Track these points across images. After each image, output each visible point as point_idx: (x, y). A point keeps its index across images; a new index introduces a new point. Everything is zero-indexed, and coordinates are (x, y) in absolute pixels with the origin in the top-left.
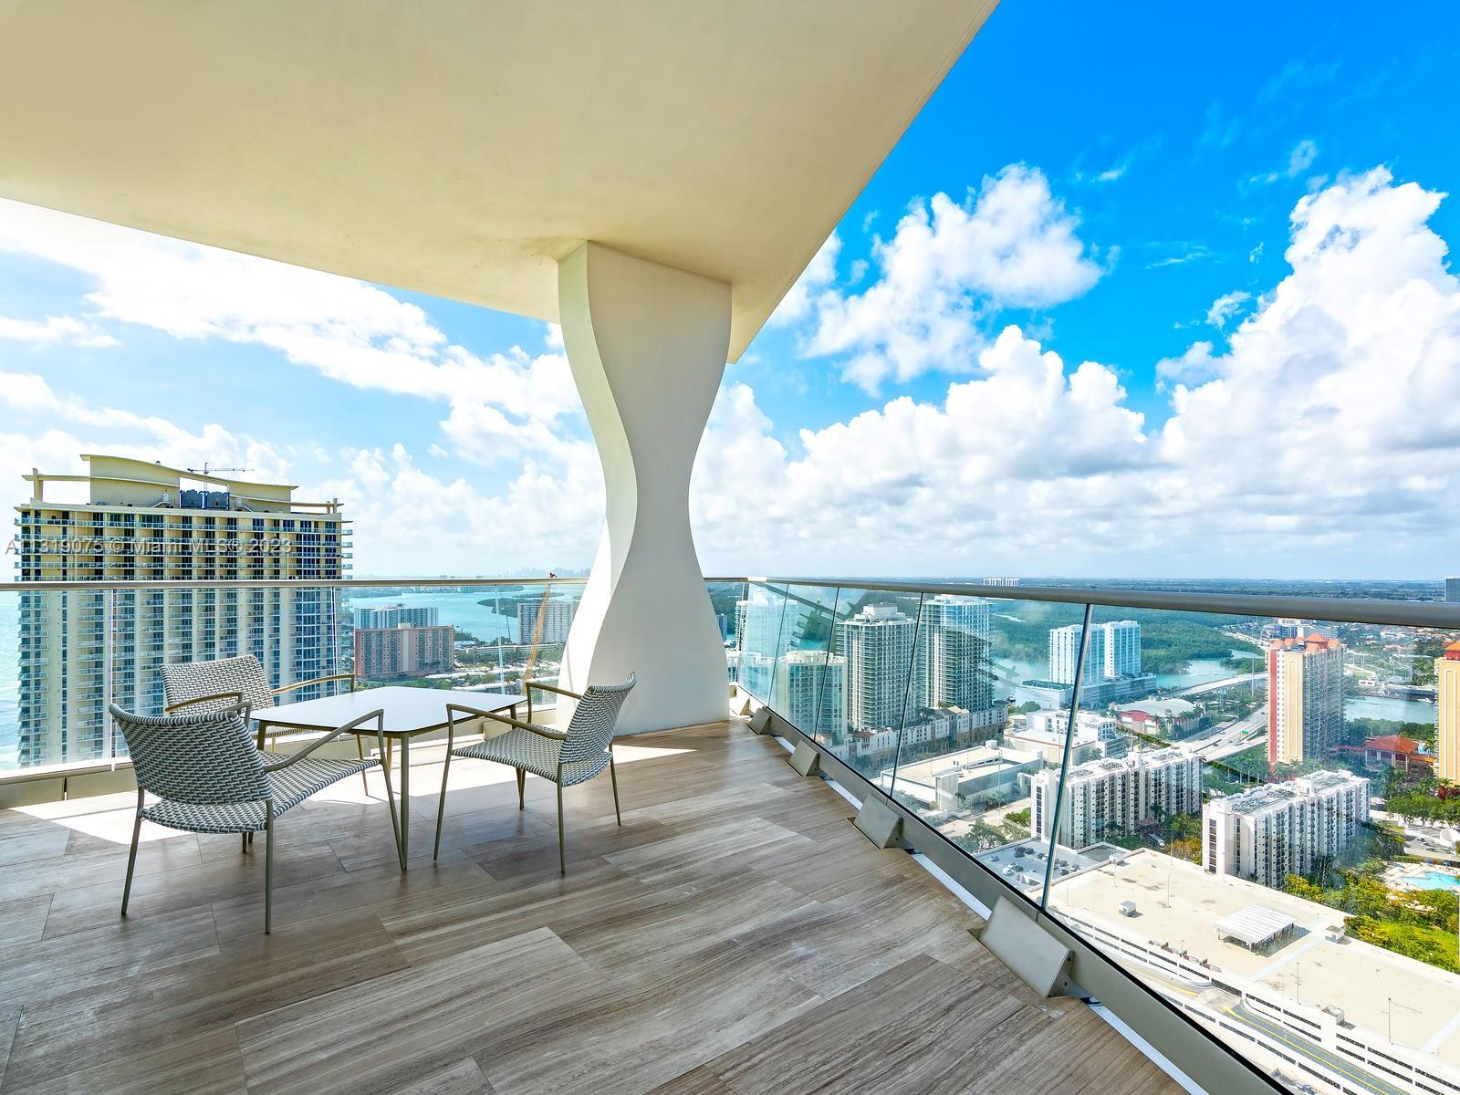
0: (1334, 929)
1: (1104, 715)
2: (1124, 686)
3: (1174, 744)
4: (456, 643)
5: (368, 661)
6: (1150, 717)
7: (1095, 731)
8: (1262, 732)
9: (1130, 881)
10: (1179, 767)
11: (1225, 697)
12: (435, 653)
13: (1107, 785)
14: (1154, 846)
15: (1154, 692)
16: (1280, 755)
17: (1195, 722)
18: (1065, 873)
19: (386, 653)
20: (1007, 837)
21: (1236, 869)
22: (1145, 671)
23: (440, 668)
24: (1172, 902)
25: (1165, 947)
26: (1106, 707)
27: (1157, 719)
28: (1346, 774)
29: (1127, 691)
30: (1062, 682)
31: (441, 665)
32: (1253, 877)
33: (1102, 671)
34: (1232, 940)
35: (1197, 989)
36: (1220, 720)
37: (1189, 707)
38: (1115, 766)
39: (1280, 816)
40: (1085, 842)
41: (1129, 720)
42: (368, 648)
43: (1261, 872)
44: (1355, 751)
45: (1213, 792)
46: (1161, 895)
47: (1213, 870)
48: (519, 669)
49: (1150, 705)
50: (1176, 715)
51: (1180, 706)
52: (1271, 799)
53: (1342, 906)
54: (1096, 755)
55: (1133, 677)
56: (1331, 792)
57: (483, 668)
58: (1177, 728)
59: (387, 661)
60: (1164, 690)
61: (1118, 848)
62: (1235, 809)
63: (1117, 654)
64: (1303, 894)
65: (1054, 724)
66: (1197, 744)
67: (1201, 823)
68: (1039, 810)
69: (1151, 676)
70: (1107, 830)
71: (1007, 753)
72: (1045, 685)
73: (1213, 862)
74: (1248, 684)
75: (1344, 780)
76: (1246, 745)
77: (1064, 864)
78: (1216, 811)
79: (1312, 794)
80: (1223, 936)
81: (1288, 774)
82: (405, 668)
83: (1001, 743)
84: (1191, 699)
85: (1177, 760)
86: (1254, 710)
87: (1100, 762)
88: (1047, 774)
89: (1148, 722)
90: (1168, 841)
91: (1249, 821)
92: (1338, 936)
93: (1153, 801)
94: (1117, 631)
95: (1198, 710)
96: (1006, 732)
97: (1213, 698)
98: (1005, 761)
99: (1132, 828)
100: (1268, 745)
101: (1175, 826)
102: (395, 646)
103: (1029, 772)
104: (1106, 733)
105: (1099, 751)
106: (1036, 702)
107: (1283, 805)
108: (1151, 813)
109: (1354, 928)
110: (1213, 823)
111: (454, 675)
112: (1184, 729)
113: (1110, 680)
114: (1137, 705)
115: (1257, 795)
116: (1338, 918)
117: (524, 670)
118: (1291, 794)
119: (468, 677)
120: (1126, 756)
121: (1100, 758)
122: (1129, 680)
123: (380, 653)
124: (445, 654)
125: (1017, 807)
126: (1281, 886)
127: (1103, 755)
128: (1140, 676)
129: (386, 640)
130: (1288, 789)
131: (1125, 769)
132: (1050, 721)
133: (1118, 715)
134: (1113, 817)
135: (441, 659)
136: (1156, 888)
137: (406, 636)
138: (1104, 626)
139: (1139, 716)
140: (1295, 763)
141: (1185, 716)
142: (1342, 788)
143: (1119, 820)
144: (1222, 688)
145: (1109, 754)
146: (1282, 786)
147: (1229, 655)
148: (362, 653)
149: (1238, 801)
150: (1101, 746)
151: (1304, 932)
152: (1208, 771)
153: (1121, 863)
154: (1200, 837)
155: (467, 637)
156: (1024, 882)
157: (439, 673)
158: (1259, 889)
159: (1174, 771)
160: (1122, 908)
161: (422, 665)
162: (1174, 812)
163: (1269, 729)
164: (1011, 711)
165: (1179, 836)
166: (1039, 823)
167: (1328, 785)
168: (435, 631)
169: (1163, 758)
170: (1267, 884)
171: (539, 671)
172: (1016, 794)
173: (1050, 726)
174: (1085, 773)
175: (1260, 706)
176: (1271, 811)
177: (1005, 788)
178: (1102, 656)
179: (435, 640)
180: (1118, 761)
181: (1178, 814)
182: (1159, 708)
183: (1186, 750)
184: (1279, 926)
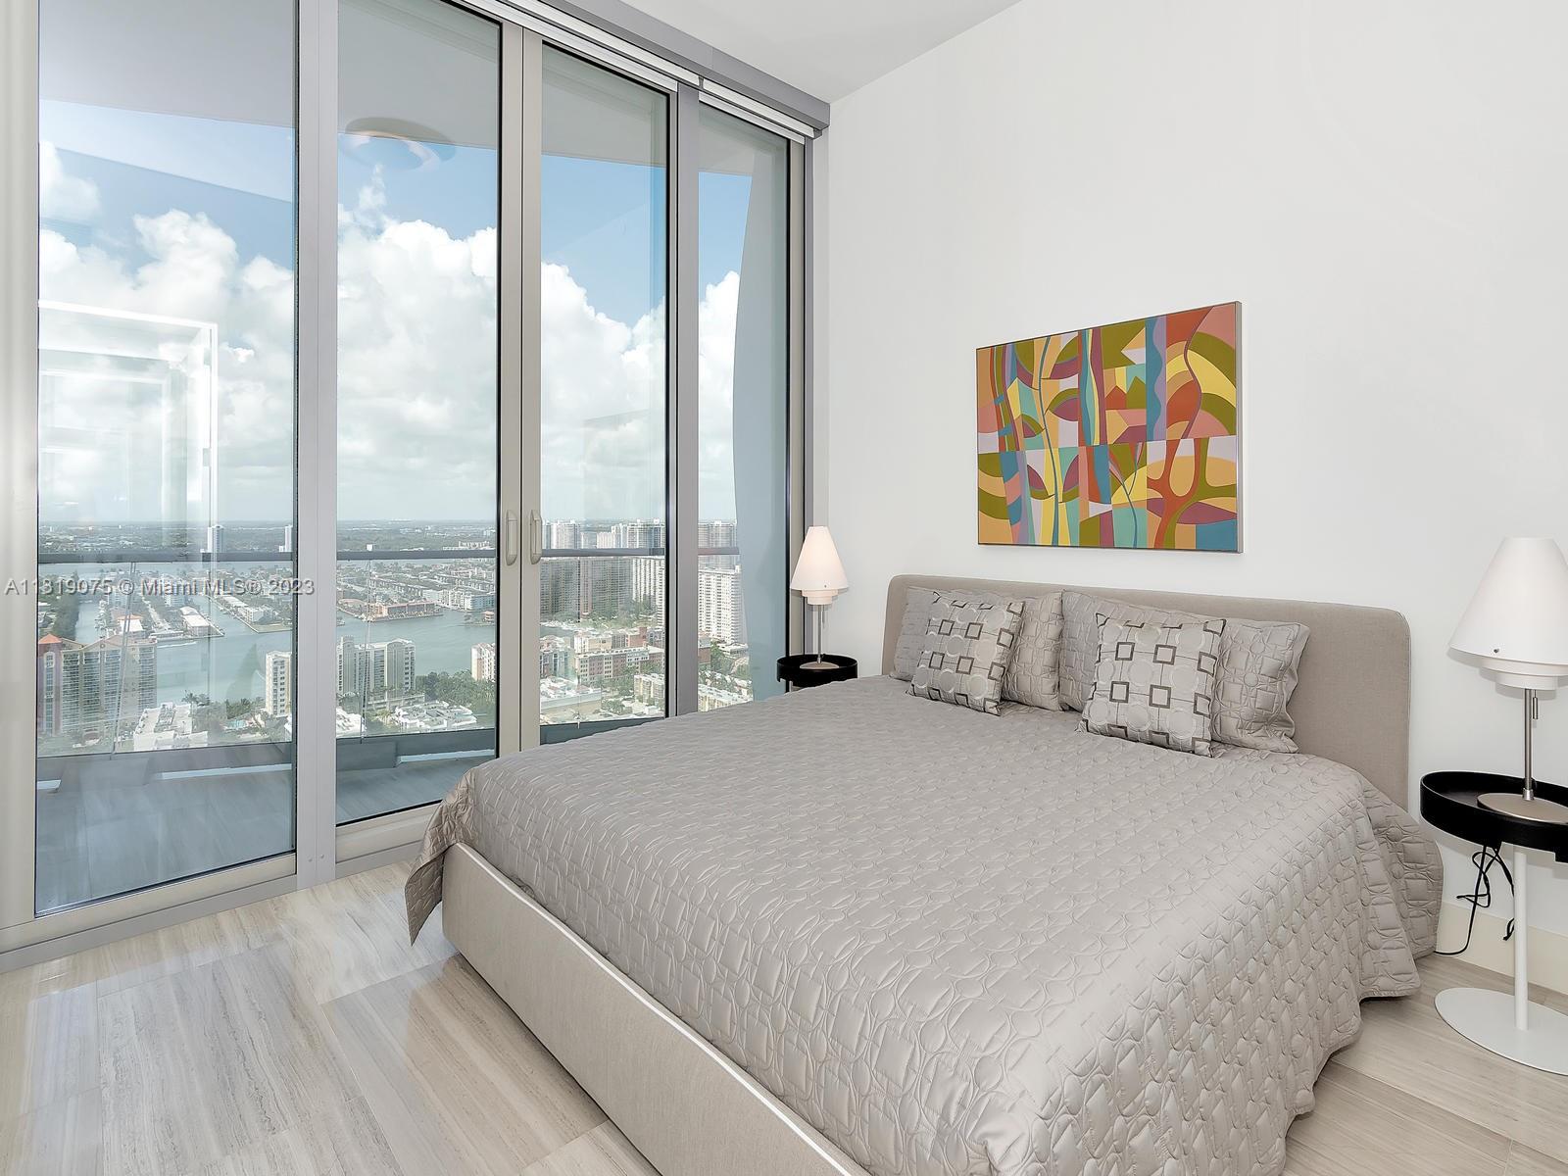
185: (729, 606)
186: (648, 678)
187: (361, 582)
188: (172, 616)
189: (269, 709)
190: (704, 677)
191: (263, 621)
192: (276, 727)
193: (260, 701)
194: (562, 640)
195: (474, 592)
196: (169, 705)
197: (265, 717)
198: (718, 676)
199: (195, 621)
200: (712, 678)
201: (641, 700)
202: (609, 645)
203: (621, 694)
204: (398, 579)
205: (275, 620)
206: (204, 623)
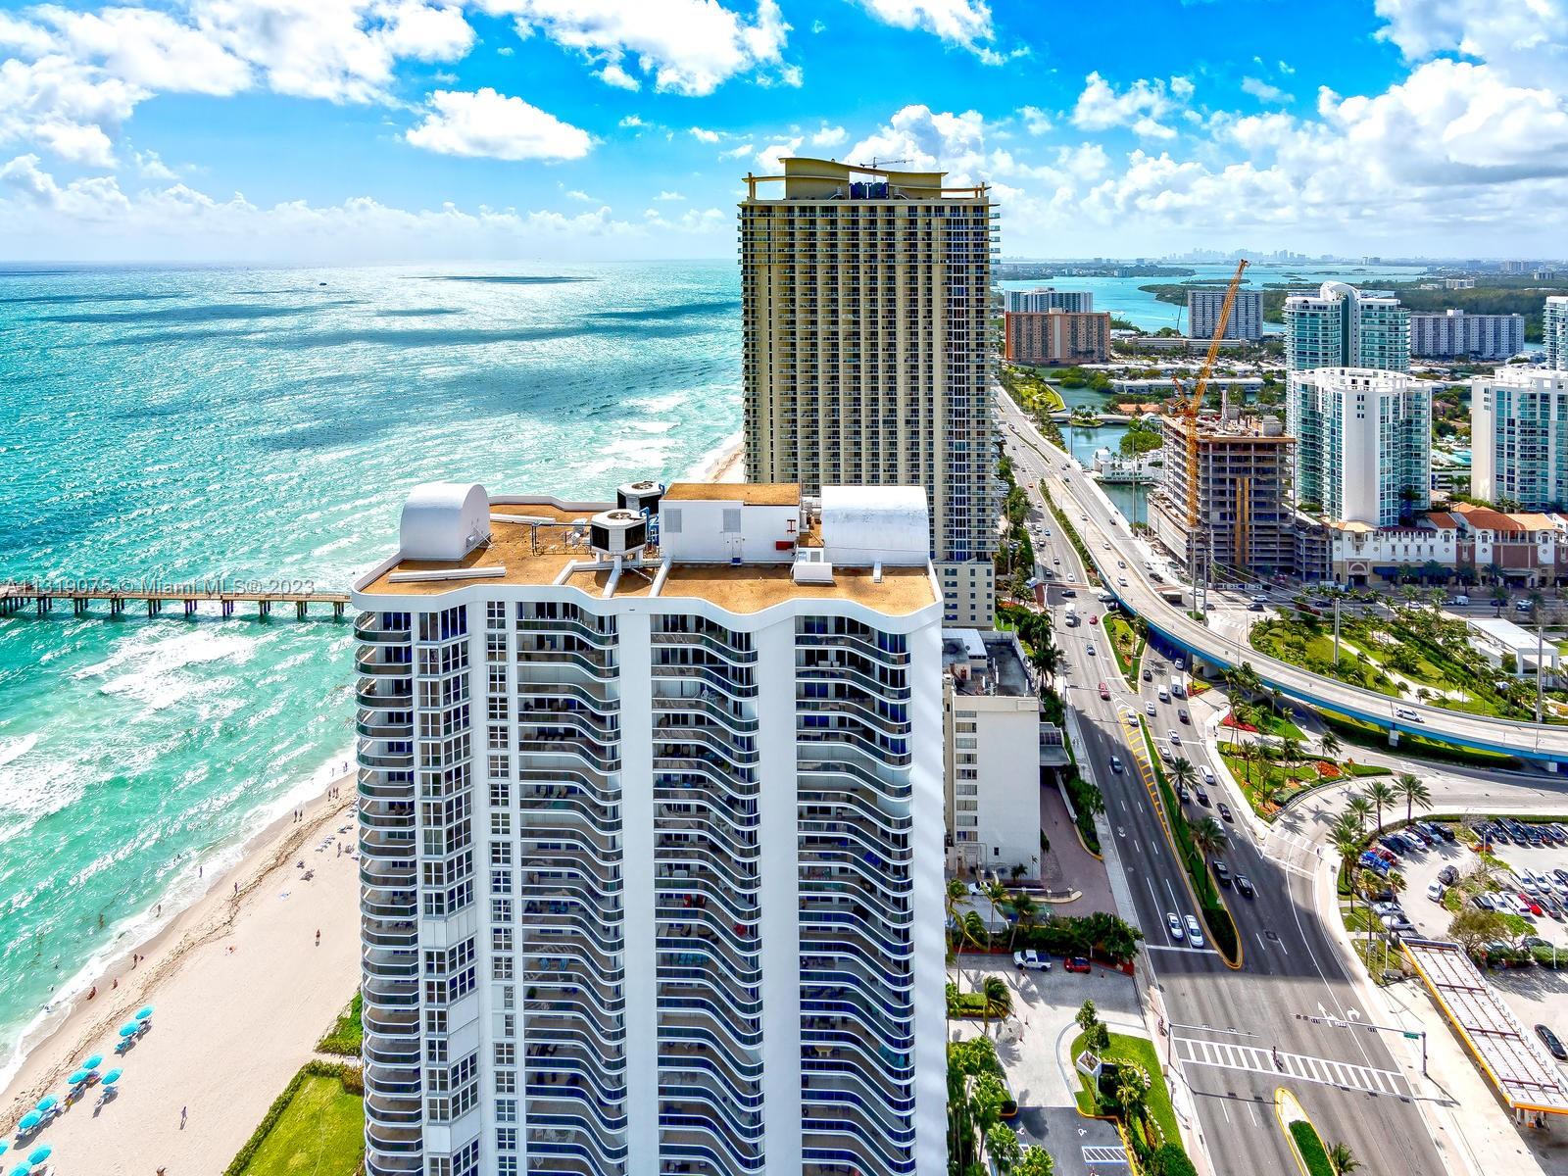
4: (1112, 332)
5: (1018, 344)
12: (1088, 341)
19: (1037, 337)
23: (1095, 357)
31: (1096, 354)
42: (1018, 331)
48: (1192, 367)
57: (1145, 362)
59: (1038, 345)
82: (1057, 355)
102: (1045, 330)
111: (1111, 367)
117: (1197, 367)
119: (1127, 370)
123: (1030, 337)
124: (1101, 342)
129: (1037, 324)
135: (1096, 348)
137: (1057, 320)
148: (1013, 334)
155: (1127, 327)
157: (1093, 362)
161: (1076, 353)
168: (1089, 317)
171: (1216, 371)
179: (1089, 328)
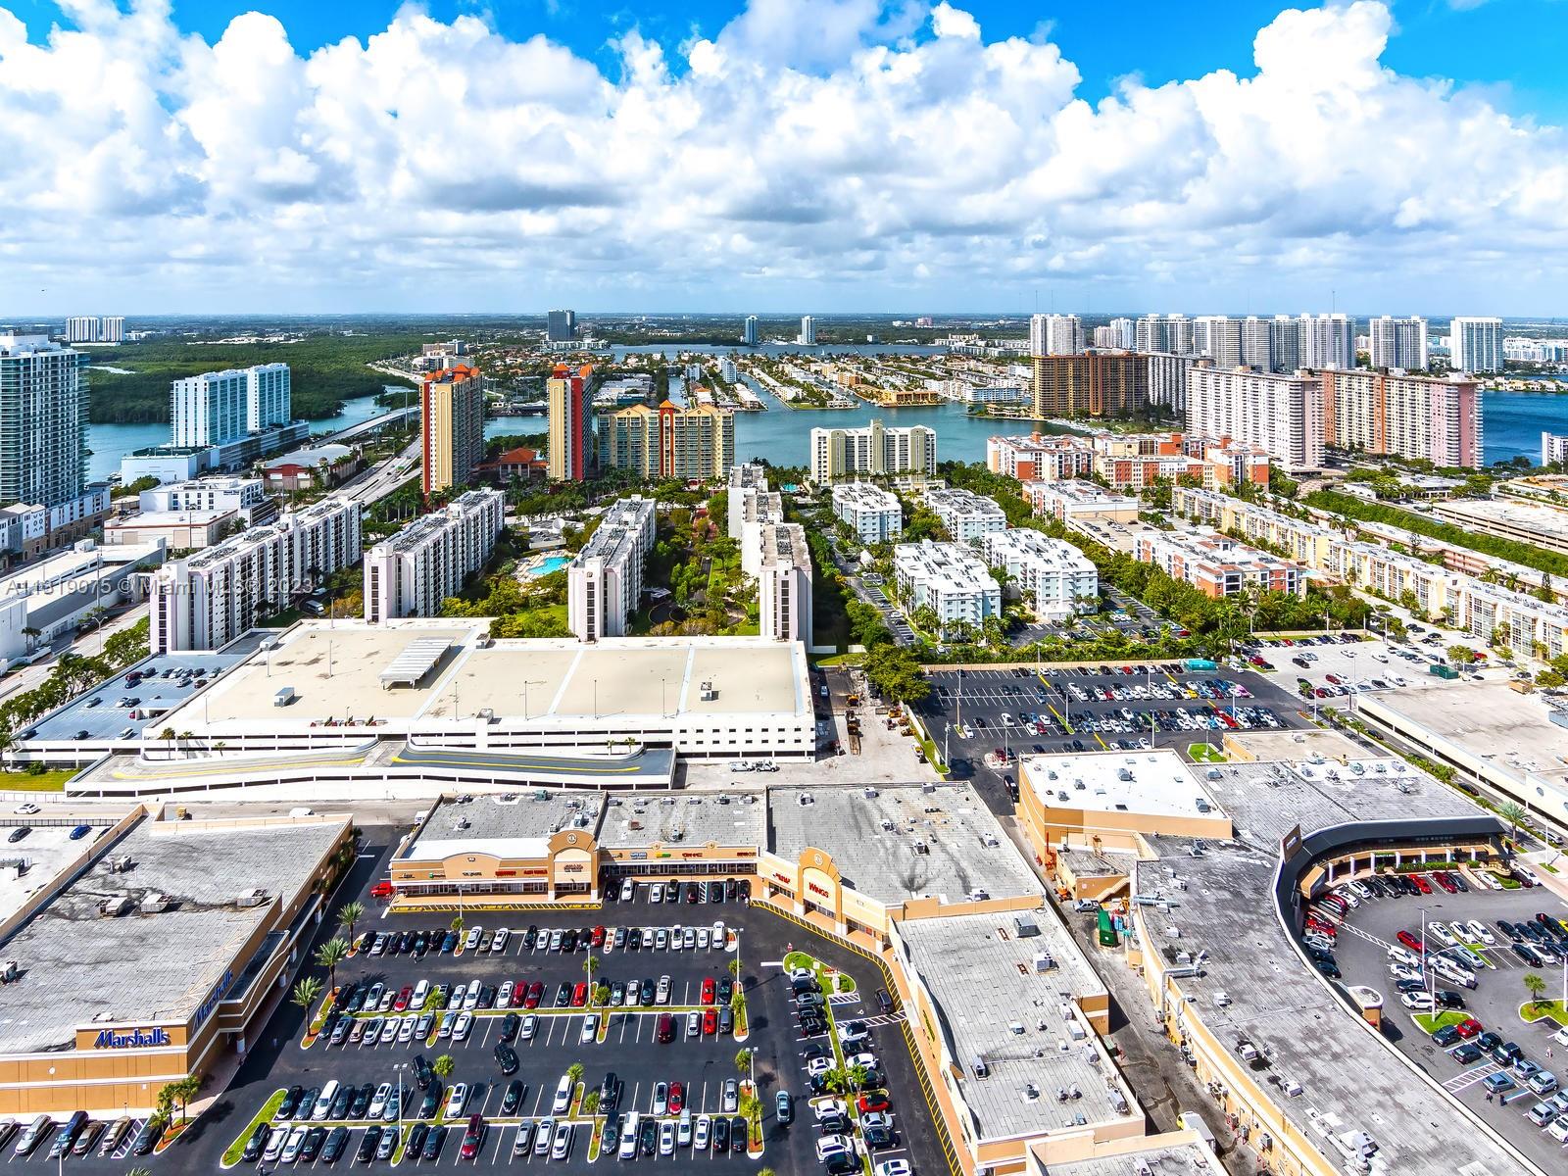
0: (482, 636)
1: (247, 477)
2: (272, 439)
3: (331, 495)
6: (302, 470)
7: (238, 497)
8: (416, 465)
9: (287, 664)
10: (338, 519)
11: (381, 435)
13: (255, 559)
14: (313, 614)
15: (306, 441)
16: (433, 484)
17: (350, 467)
18: (202, 683)
20: (114, 666)
21: (399, 611)
22: (295, 417)
24: (335, 669)
25: (330, 723)
26: (250, 465)
27: (311, 470)
28: (487, 490)
29: (276, 444)
30: (191, 444)
32: (413, 613)
33: (244, 424)
34: (397, 685)
35: (363, 752)
36: (377, 460)
37: (345, 451)
38: (263, 534)
39: (436, 544)
40: (228, 636)
41: (279, 476)
43: (421, 604)
44: (493, 467)
45: (372, 537)
46: (323, 667)
47: (375, 619)
49: (304, 456)
50: (332, 461)
51: (334, 451)
52: (428, 530)
53: (488, 613)
54: (239, 527)
55: (281, 426)
56: (476, 510)
58: (333, 476)
60: (316, 436)
61: (272, 630)
62: (397, 548)
63: (262, 403)
64: (456, 614)
65: (182, 500)
66: (355, 489)
67: (362, 573)
68: (163, 616)
69: (303, 423)
70: (255, 613)
71: (108, 553)
72: (168, 452)
73: (375, 610)
74: (402, 418)
75: (486, 496)
76: (403, 480)
77: (201, 672)
78: (377, 557)
79: (462, 516)
80: (388, 684)
81: (441, 501)
83: (100, 541)
84: (347, 442)
85: (335, 511)
86: (409, 444)
87: (245, 535)
88: (174, 567)
89: (301, 476)
90: (327, 603)
91: (409, 558)
92: (486, 641)
93: (309, 563)
94: (262, 376)
95: (355, 453)
96: (107, 524)
97: (369, 437)
98: (107, 564)
99: (286, 601)
100: (423, 477)
101: (335, 584)
103: (146, 570)
104: (251, 498)
105: (242, 520)
106: (154, 476)
107: (439, 533)
108: (308, 579)
109: (496, 632)
110: (375, 570)
112: (339, 478)
113: (254, 434)
114: (288, 459)
115: (416, 529)
116: (484, 624)
118: (445, 520)
120: (277, 519)
121: (245, 529)
122: (277, 431)
125: (127, 622)
126: (439, 613)
127: (247, 525)
128: (290, 424)
130: (442, 516)
131: (278, 534)
132: (175, 496)
133: (266, 474)
134: (262, 595)
136: (316, 661)
138: (246, 371)
139: (289, 470)
140: (446, 489)
141: (343, 461)
142: (484, 504)
143: (270, 598)
144: (378, 426)
145: (255, 522)
146: (437, 515)
147: (382, 391)
149: (398, 540)
150: (246, 514)
151: (460, 649)
152: (367, 515)
153: (276, 646)
154: (362, 588)
156: (141, 717)
158: (420, 623)
159: (332, 524)
160: (277, 699)
162: (333, 569)
163: (423, 461)
164: (114, 495)
165: (340, 594)
166: (163, 633)
167: (474, 504)
169: (320, 512)
170: (426, 615)
172: (125, 603)
173: (176, 503)
174: (227, 551)
175: (413, 440)
176: (428, 542)
177: (107, 600)
178: (244, 406)
180: (268, 528)
181: (338, 570)
182: (313, 458)
183: (343, 500)
184: (438, 653)
185: (1287, 418)
186: (1191, 493)
187: (868, 369)
188: (728, 389)
189: (814, 477)
190: (1262, 499)
191: (796, 400)
192: (823, 493)
193: (807, 470)
194: (1082, 440)
195: (974, 385)
196: (747, 466)
197: (812, 484)
198: (1284, 501)
199: (746, 395)
200: (1275, 502)
201: (1182, 515)
202: (1135, 450)
203: (1156, 506)
204: (901, 368)
205: (804, 399)
206: (753, 398)
